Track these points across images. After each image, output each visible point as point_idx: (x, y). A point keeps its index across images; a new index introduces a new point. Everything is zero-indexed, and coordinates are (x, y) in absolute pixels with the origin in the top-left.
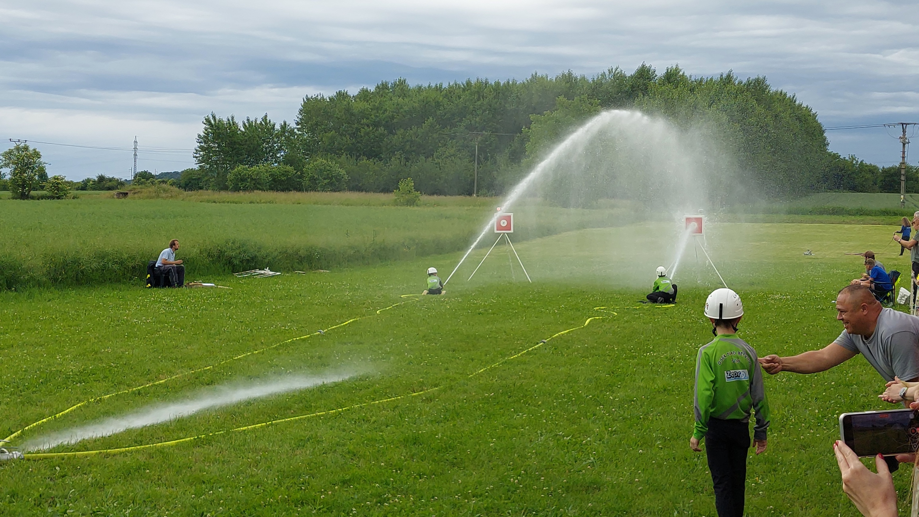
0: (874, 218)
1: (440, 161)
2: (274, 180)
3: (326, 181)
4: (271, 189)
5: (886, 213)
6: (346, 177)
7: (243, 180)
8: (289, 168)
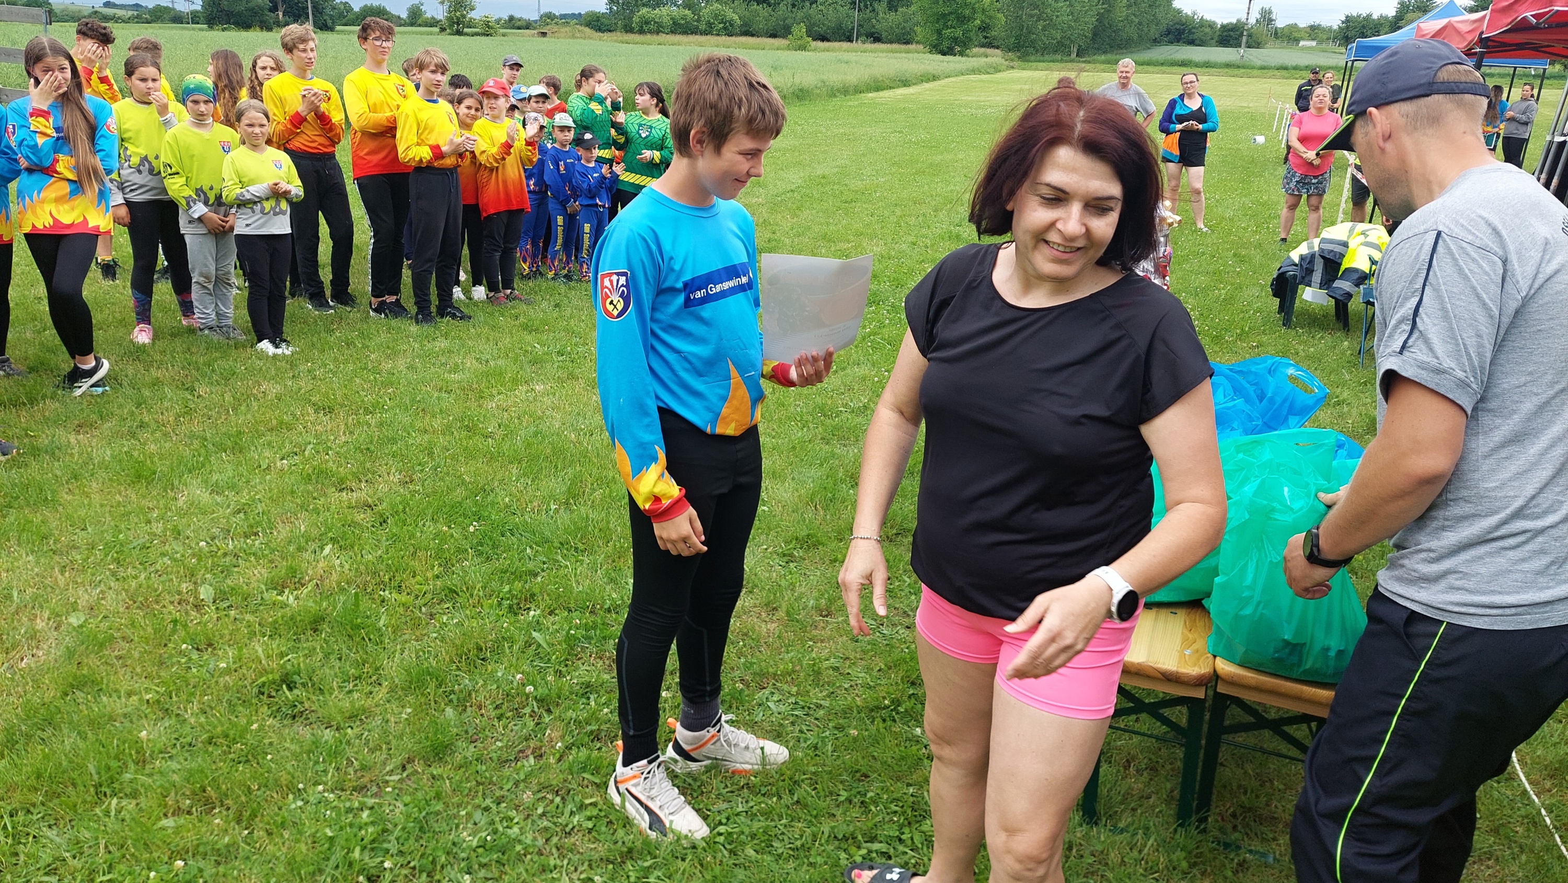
0: (1219, 70)
1: (823, 8)
2: (674, 23)
3: (721, 26)
4: (672, 32)
5: (1228, 65)
6: (738, 21)
7: (647, 23)
8: (687, 12)
